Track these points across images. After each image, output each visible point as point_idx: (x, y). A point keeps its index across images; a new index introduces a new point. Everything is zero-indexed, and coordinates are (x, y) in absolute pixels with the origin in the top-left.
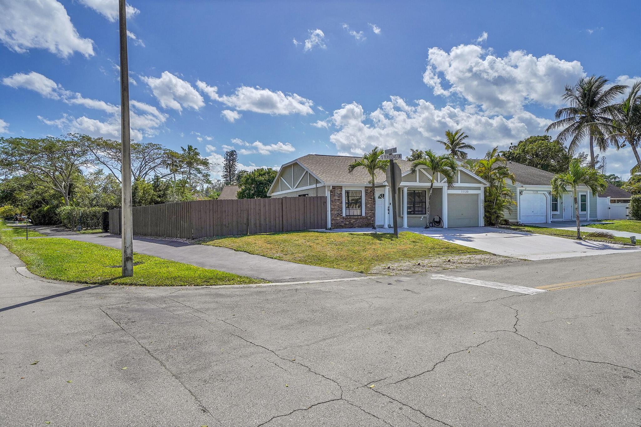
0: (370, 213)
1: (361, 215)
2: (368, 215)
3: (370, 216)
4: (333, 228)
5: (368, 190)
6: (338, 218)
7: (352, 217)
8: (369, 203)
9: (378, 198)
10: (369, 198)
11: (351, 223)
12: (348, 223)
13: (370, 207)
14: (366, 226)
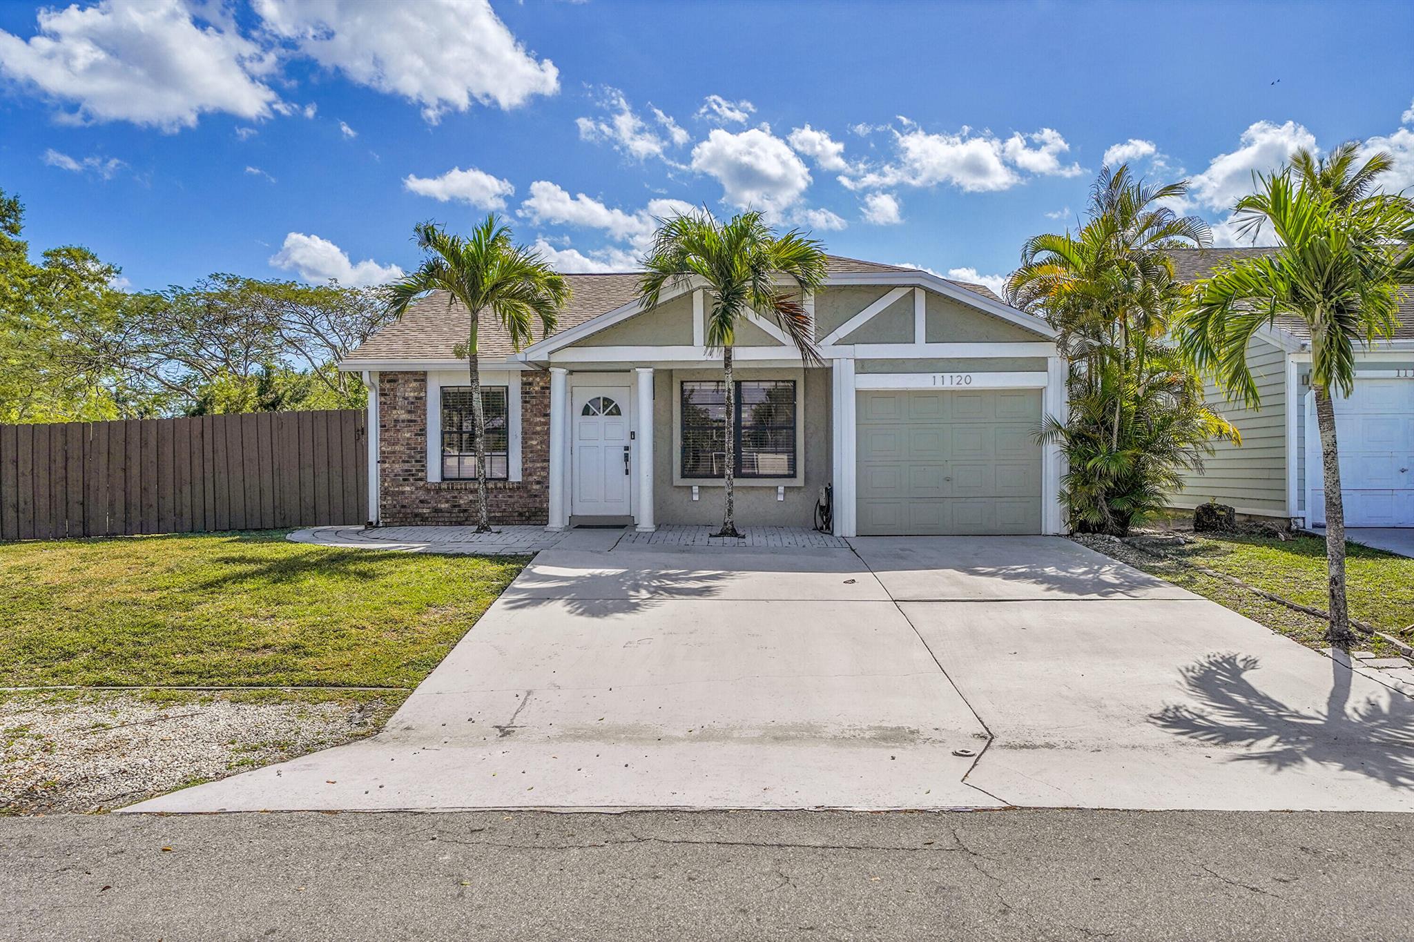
1: (506, 479)
2: (531, 479)
3: (538, 483)
4: (386, 525)
5: (530, 384)
6: (408, 489)
7: (466, 484)
8: (534, 433)
9: (583, 414)
10: (536, 415)
11: (459, 506)
12: (447, 505)
13: (539, 447)
14: (524, 518)
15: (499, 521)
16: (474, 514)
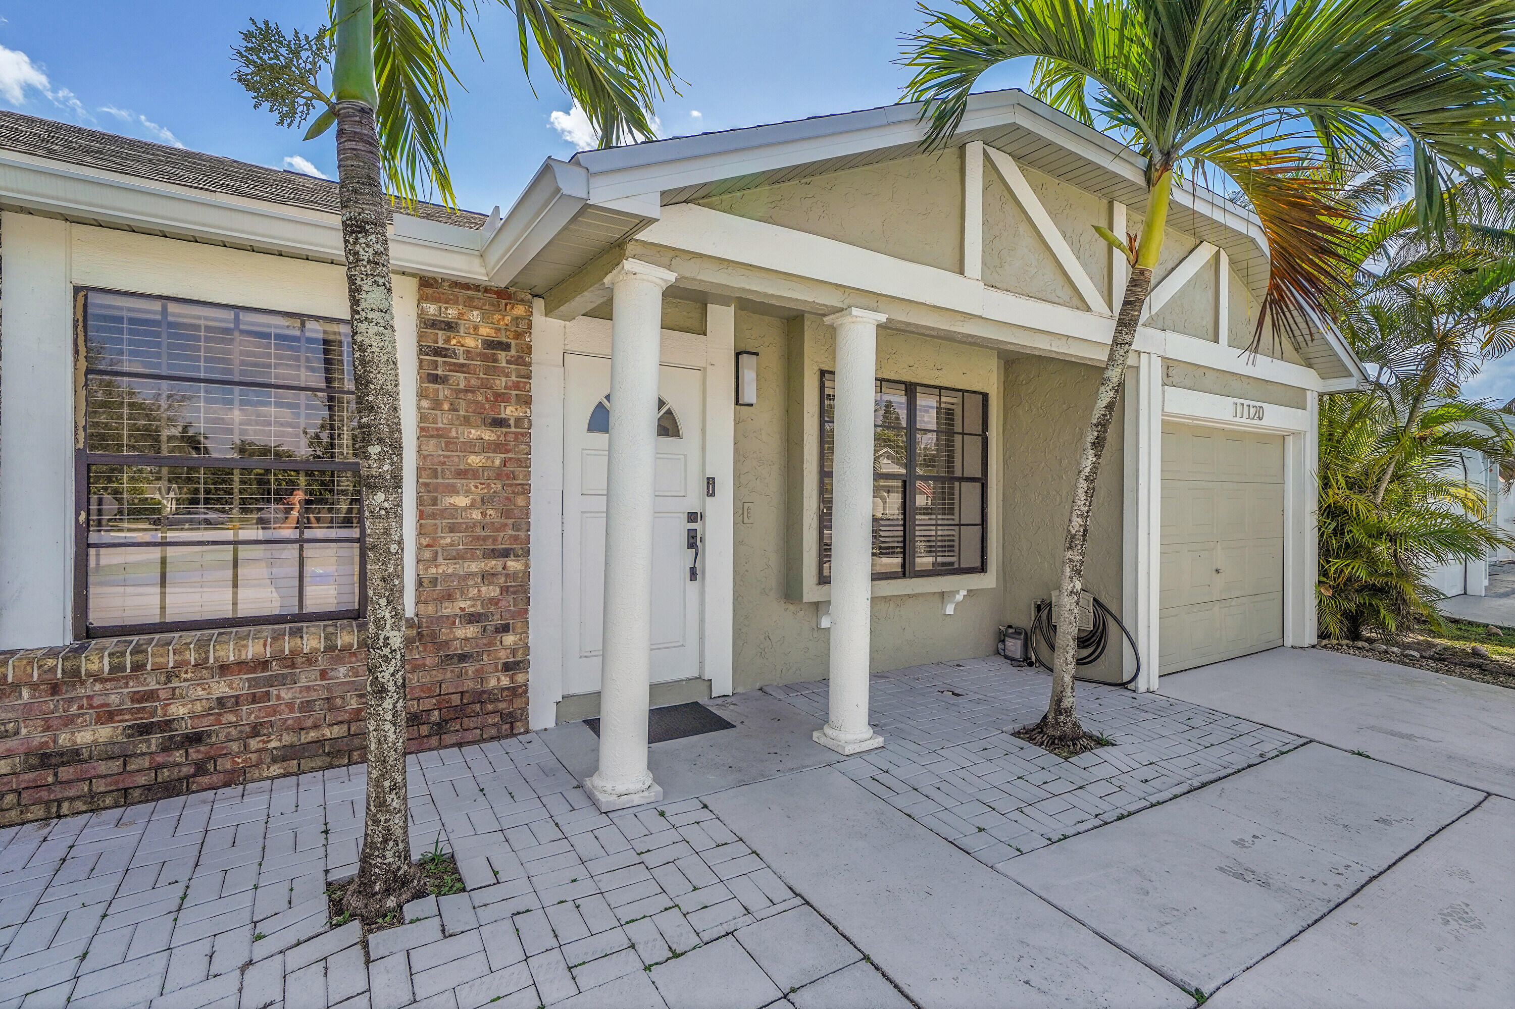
0: (487, 577)
2: (448, 609)
3: (472, 618)
5: (450, 326)
7: (202, 645)
8: (462, 474)
9: (589, 430)
10: (467, 422)
11: (167, 725)
12: (104, 733)
13: (476, 515)
14: (424, 730)
15: (335, 754)
16: (235, 747)
